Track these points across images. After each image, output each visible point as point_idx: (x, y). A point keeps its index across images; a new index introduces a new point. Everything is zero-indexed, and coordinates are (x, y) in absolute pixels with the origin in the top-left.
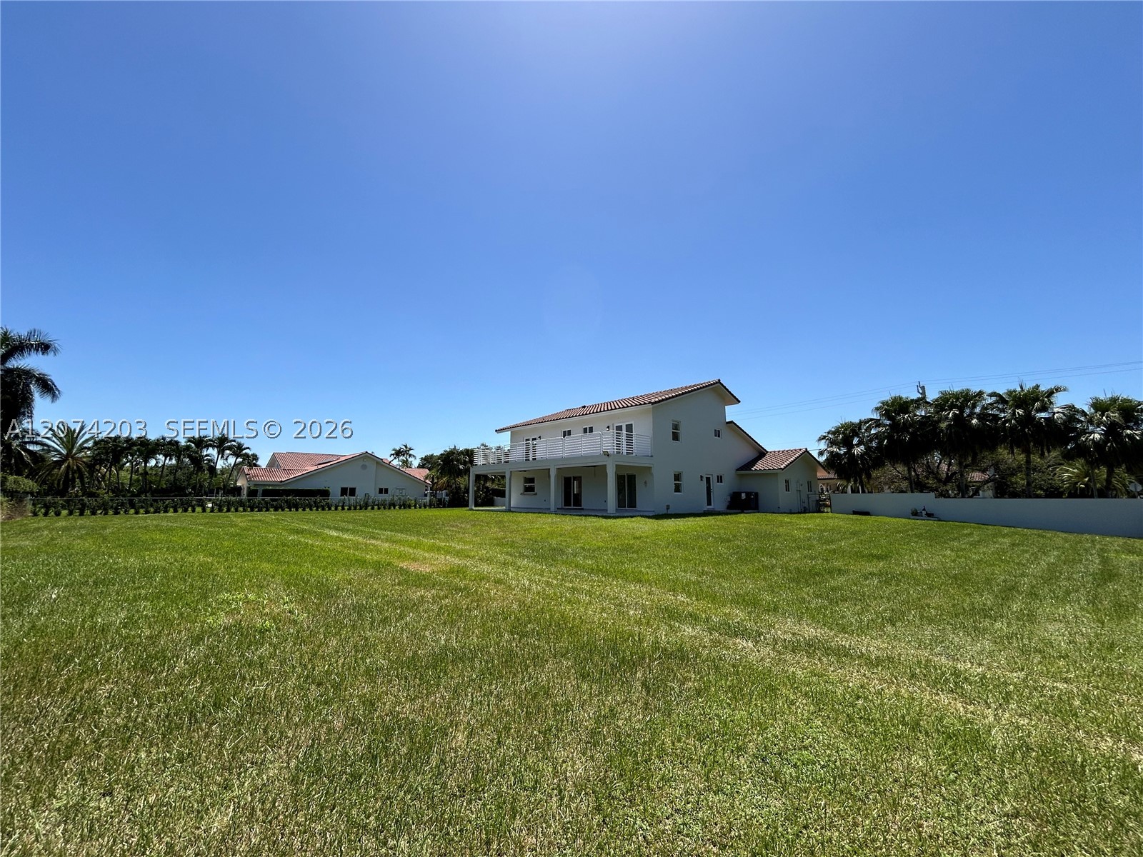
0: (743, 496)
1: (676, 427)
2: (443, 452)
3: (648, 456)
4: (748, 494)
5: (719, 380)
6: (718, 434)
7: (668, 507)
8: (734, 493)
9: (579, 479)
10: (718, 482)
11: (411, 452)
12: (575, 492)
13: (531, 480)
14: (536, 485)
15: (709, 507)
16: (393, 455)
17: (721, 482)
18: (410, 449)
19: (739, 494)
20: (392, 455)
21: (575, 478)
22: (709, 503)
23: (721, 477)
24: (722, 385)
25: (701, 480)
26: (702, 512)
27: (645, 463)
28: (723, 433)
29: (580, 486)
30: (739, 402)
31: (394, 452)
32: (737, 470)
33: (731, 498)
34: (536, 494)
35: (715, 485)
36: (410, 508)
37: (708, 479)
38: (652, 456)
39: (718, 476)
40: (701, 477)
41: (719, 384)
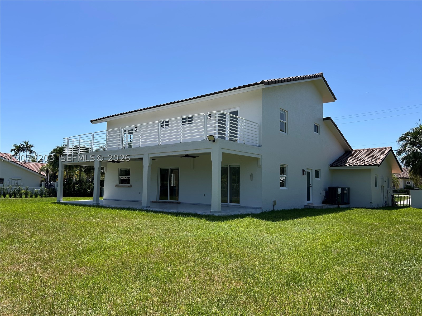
0: (339, 191)
1: (283, 115)
2: (55, 148)
3: (256, 146)
4: (343, 189)
5: (322, 74)
6: (317, 129)
7: (274, 203)
8: (329, 188)
9: (176, 171)
10: (316, 177)
11: (32, 149)
12: (172, 185)
13: (127, 172)
14: (132, 176)
15: (309, 202)
16: (14, 150)
17: (318, 177)
18: (32, 146)
19: (335, 189)
20: (12, 150)
21: (172, 171)
22: (309, 199)
23: (318, 171)
24: (324, 79)
25: (303, 174)
26: (303, 207)
27: (253, 153)
28: (321, 129)
29: (177, 179)
30: (336, 99)
31: (14, 148)
32: (331, 166)
33: (326, 193)
34: (131, 186)
35: (313, 179)
36: (21, 197)
37: (308, 173)
38: (260, 146)
39: (316, 171)
40: (303, 171)
41: (321, 78)
